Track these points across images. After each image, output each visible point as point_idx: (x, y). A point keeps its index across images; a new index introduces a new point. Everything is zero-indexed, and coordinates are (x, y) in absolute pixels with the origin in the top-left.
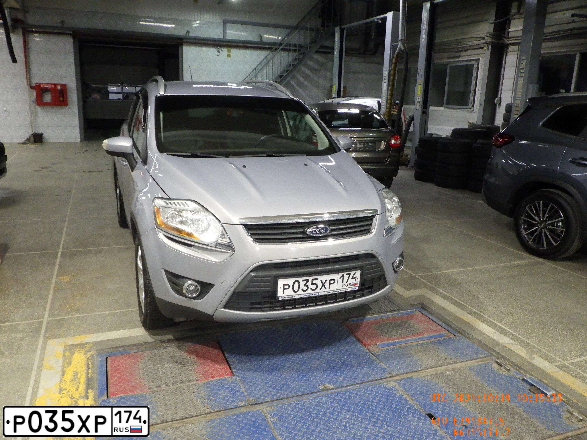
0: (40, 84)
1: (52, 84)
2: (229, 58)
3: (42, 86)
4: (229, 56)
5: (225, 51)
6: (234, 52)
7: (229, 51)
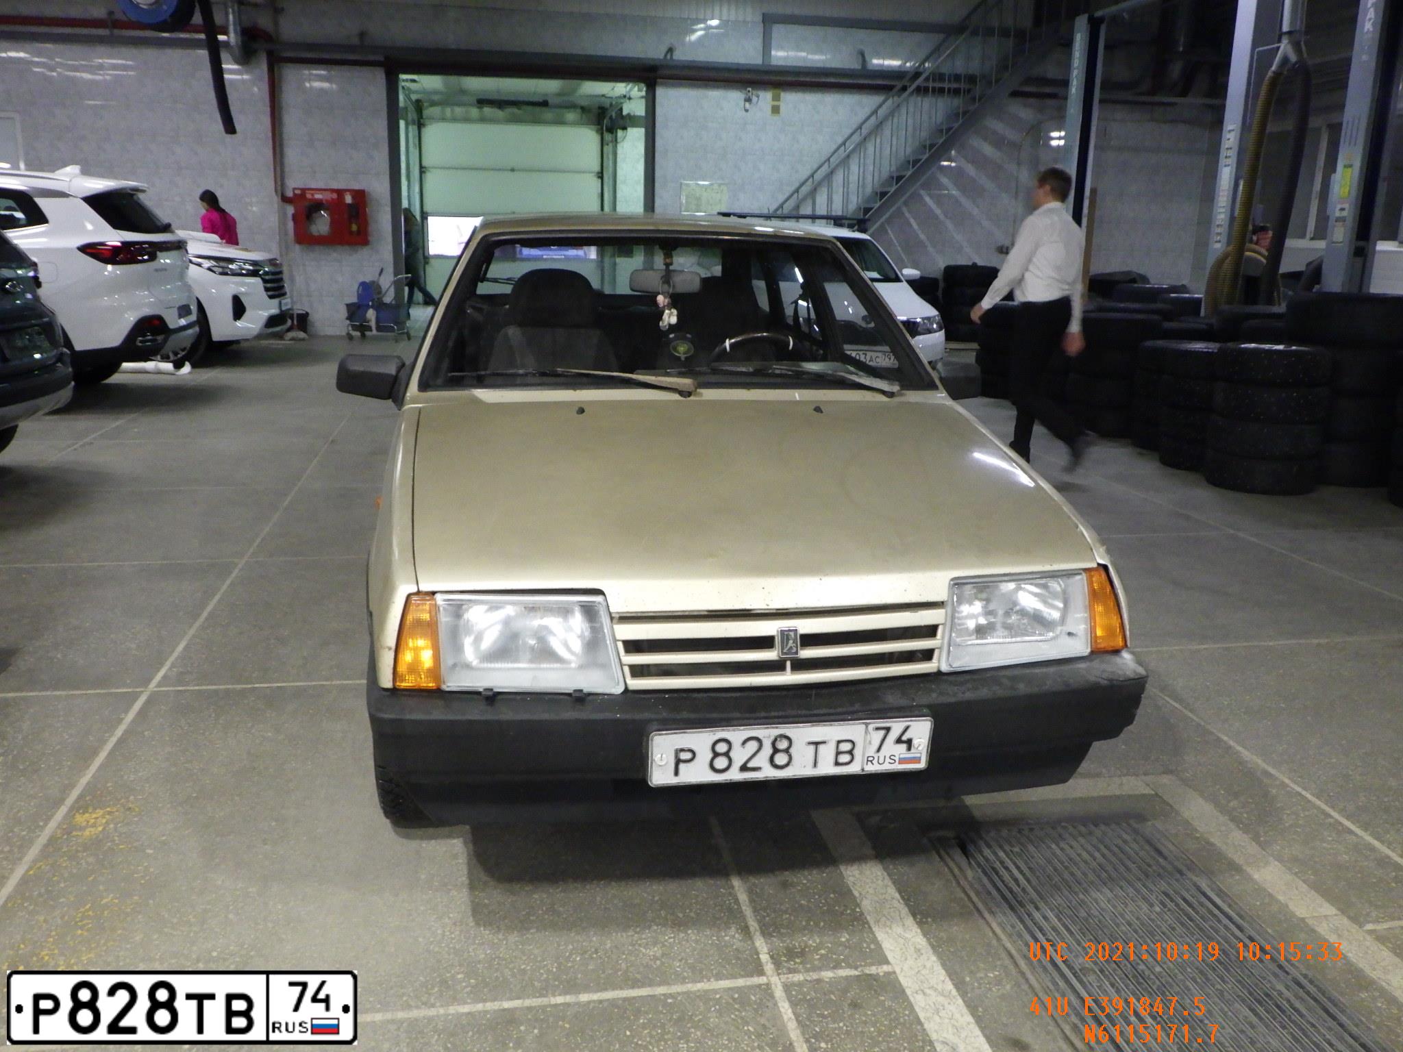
0: (304, 190)
1: (333, 191)
2: (776, 118)
3: (309, 196)
4: (776, 110)
5: (765, 98)
6: (790, 99)
7: (776, 98)
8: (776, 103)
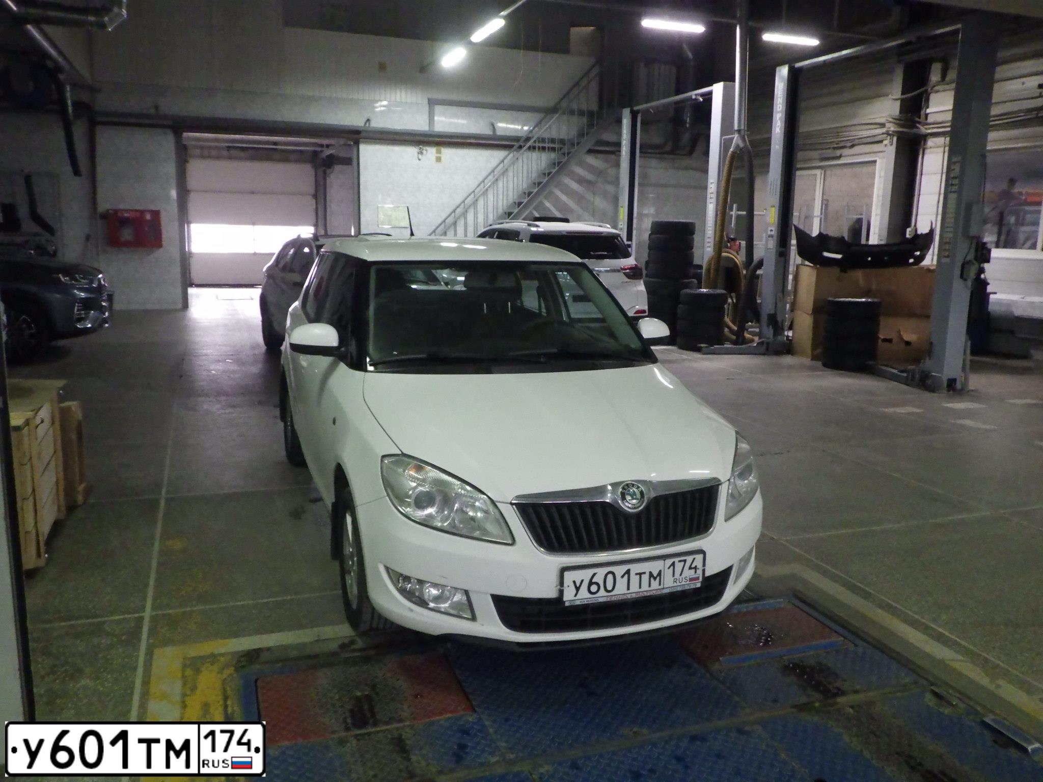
0: (115, 211)
1: (137, 211)
2: (439, 164)
3: (119, 214)
4: (438, 159)
5: (431, 152)
6: (448, 153)
7: (439, 152)
8: (439, 155)
